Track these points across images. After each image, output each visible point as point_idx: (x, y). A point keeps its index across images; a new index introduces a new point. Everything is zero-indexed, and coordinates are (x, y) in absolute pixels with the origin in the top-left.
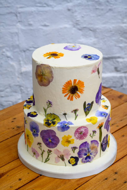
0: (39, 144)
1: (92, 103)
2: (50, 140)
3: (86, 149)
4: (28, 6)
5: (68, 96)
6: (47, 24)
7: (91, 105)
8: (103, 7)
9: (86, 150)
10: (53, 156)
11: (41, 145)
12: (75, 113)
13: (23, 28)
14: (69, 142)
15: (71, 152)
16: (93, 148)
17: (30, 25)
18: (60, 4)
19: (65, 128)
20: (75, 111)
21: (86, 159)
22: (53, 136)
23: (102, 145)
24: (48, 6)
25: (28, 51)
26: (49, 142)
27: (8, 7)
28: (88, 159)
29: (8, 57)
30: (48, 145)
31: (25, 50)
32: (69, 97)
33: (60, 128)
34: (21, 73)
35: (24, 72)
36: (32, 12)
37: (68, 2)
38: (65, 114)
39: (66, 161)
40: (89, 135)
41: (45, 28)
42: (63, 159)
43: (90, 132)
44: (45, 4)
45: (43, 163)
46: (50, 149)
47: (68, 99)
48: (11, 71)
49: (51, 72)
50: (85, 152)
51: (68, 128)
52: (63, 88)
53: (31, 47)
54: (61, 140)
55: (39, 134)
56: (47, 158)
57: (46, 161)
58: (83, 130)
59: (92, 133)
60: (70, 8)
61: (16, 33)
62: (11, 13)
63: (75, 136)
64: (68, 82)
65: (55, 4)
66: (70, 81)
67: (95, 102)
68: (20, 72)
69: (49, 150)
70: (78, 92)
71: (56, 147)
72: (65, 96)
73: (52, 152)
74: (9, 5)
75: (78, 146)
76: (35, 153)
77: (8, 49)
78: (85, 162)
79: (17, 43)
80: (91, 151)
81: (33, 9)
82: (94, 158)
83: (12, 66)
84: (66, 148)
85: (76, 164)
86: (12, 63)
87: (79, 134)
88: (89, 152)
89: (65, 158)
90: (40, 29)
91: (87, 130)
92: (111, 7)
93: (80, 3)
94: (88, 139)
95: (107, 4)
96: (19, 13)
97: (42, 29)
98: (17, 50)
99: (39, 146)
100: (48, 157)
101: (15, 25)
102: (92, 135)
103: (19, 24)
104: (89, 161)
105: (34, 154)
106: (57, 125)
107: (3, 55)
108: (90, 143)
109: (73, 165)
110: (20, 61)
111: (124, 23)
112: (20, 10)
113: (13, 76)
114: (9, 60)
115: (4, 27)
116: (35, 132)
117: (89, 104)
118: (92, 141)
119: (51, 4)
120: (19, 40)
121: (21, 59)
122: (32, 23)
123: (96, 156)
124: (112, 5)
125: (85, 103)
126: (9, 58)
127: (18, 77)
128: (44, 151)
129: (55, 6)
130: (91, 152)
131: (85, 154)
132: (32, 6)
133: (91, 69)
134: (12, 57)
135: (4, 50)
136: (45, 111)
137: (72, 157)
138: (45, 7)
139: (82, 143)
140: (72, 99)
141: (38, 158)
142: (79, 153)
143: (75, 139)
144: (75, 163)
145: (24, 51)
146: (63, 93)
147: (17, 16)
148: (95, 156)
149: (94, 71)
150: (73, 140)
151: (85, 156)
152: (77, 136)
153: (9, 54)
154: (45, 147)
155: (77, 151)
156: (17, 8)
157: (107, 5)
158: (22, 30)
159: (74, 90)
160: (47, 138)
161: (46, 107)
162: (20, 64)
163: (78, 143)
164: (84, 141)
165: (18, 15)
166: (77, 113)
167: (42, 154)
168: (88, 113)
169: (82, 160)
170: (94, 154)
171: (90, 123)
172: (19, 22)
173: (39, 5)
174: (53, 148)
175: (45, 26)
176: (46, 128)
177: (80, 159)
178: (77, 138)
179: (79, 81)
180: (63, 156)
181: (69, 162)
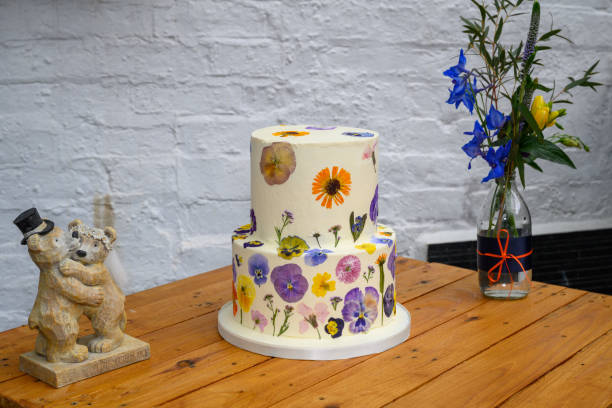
0: (268, 297)
1: (365, 216)
2: (290, 286)
3: (358, 303)
4: (198, 113)
5: (322, 200)
6: (236, 150)
7: (362, 220)
8: (347, 118)
9: (357, 306)
10: (296, 319)
11: (272, 299)
12: (336, 233)
13: (187, 157)
14: (325, 286)
15: (330, 308)
16: (370, 303)
17: (202, 151)
18: (262, 110)
19: (318, 258)
20: (336, 229)
21: (357, 324)
22: (295, 276)
23: (384, 302)
24: (238, 113)
25: (195, 206)
26: (289, 290)
27: (157, 113)
28: (361, 326)
29: (154, 218)
30: (285, 296)
31: (190, 203)
32: (325, 200)
33: (310, 260)
34: (181, 253)
35: (187, 251)
36: (206, 125)
37: (279, 107)
38: (317, 236)
39: (321, 327)
40: (361, 273)
41: (231, 158)
42: (315, 325)
43: (364, 269)
44: (232, 109)
45: (275, 337)
46: (290, 305)
47: (323, 204)
48: (160, 249)
49: (292, 154)
50: (355, 309)
51: (325, 257)
52: (314, 184)
53: (201, 198)
54: (311, 283)
55: (268, 276)
56: (284, 325)
57: (281, 332)
58: (351, 262)
59: (367, 271)
60: (281, 118)
61: (173, 167)
62: (163, 125)
63: (337, 275)
64: (324, 171)
65: (252, 110)
66: (327, 169)
67: (368, 216)
68: (178, 251)
69: (287, 307)
70: (340, 192)
71: (301, 298)
72: (318, 199)
73: (293, 311)
74: (158, 110)
75: (343, 297)
76: (258, 320)
77: (154, 201)
78: (355, 331)
79: (174, 188)
80: (367, 309)
81: (207, 118)
82: (372, 326)
83: (162, 238)
84: (319, 300)
85: (338, 335)
86: (161, 231)
87: (344, 271)
88: (362, 310)
89: (318, 322)
90: (222, 159)
91: (357, 264)
92: (364, 117)
93: (301, 109)
94: (360, 283)
95: (357, 111)
96: (179, 126)
97: (226, 160)
98: (174, 203)
99: (267, 301)
100: (286, 321)
101: (170, 151)
102: (367, 275)
103: (177, 149)
104: (363, 331)
105: (257, 322)
106: (303, 255)
107: (142, 213)
108: (364, 292)
109: (334, 337)
110: (178, 227)
111: (390, 151)
112: (182, 120)
113: (163, 261)
114: (155, 224)
115: (147, 155)
116: (259, 275)
117: (359, 218)
118: (367, 289)
119: (244, 109)
120: (177, 183)
121: (180, 222)
122: (204, 146)
123: (375, 322)
124: (365, 114)
125: (352, 215)
126: (156, 221)
127: (175, 263)
128: (278, 311)
129: (251, 114)
130: (366, 311)
131: (356, 315)
132: (206, 113)
133: (361, 151)
134: (162, 218)
135: (146, 203)
136: (279, 233)
137: (332, 319)
138: (231, 114)
139: (349, 290)
140: (329, 206)
141: (265, 328)
142: (345, 312)
143: (337, 281)
144: (337, 331)
145: (188, 206)
146: (314, 193)
147: (174, 132)
148: (373, 320)
149: (366, 156)
150: (333, 283)
151: (356, 319)
152: (340, 275)
153: (155, 211)
154: (279, 303)
155: (341, 305)
156: (175, 115)
157: (355, 114)
158: (185, 162)
159: (333, 187)
160: (285, 282)
161: (280, 227)
162: (179, 234)
163: (342, 289)
164: (352, 286)
165: (177, 130)
166: (339, 233)
167: (273, 319)
168: (358, 236)
169: (351, 326)
170: (372, 317)
171: (363, 250)
172: (179, 144)
173: (220, 111)
174: (295, 301)
175: (232, 153)
176: (283, 262)
177: (347, 325)
178: (341, 279)
179: (343, 171)
180: (315, 317)
181: (327, 330)
